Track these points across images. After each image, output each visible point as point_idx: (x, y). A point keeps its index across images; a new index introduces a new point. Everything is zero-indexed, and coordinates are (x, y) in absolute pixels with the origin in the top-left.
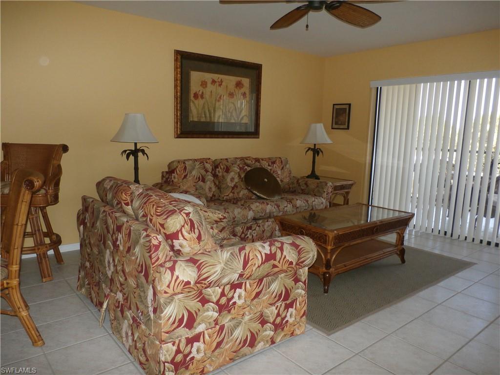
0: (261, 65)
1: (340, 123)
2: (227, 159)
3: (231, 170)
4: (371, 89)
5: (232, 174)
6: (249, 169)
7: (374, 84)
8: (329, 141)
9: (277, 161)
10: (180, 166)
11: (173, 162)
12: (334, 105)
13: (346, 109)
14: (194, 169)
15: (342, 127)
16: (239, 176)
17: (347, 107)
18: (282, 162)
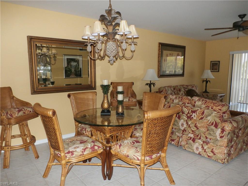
0: (185, 46)
1: (214, 69)
2: (177, 86)
3: (181, 90)
4: (230, 55)
5: (182, 92)
6: (187, 90)
7: (231, 53)
8: (213, 77)
9: (194, 86)
10: (164, 89)
11: (161, 88)
12: (211, 61)
13: (217, 63)
14: (168, 90)
15: (215, 71)
16: (184, 93)
17: (218, 62)
18: (195, 86)
